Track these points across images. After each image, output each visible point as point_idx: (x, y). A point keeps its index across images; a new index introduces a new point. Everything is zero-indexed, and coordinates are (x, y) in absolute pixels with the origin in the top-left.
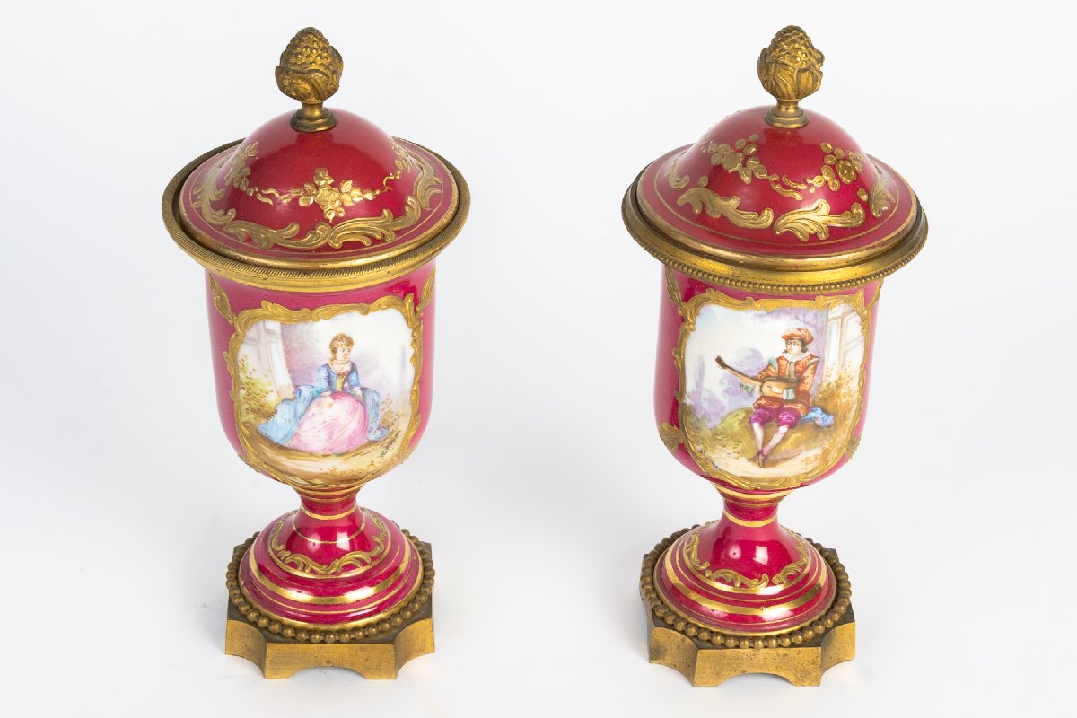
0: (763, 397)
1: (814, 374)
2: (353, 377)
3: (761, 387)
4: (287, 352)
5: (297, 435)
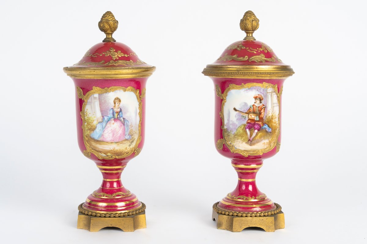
0: (249, 119)
1: (264, 111)
2: (121, 114)
3: (248, 116)
4: (100, 104)
5: (103, 135)
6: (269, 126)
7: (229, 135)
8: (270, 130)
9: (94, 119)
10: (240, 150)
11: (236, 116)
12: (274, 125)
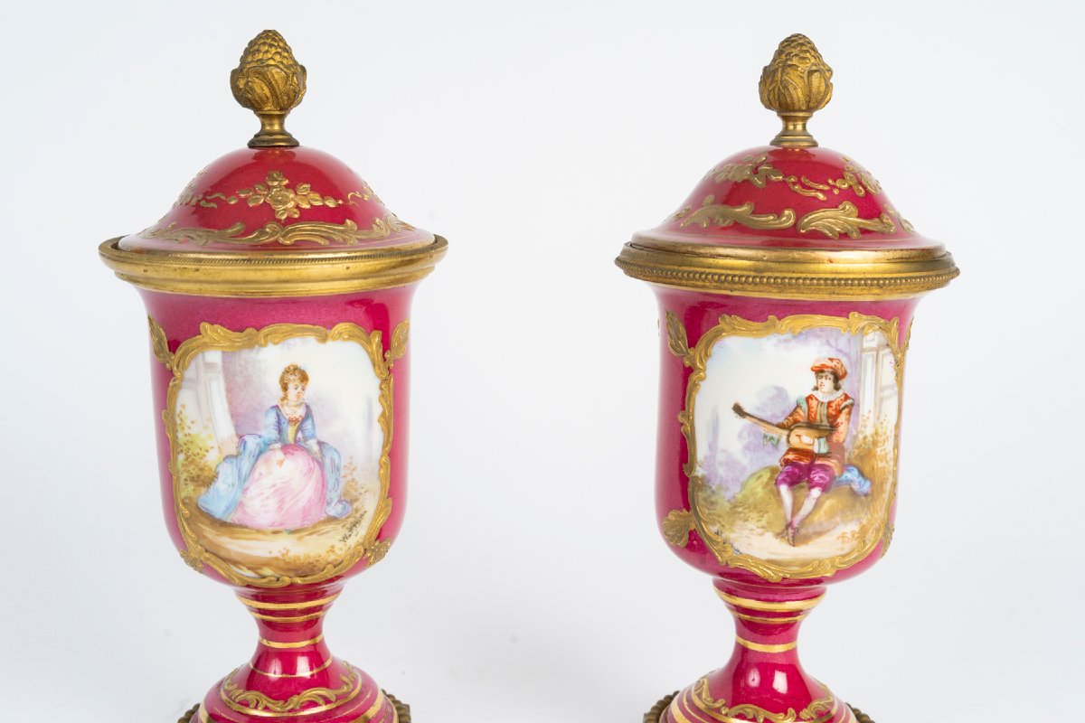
0: (792, 450)
1: (848, 420)
2: (308, 425)
3: (789, 436)
4: (229, 391)
5: (241, 504)
6: (861, 473)
7: (712, 503)
8: (866, 487)
9: (210, 443)
10: (752, 558)
11: (740, 436)
12: (880, 465)
